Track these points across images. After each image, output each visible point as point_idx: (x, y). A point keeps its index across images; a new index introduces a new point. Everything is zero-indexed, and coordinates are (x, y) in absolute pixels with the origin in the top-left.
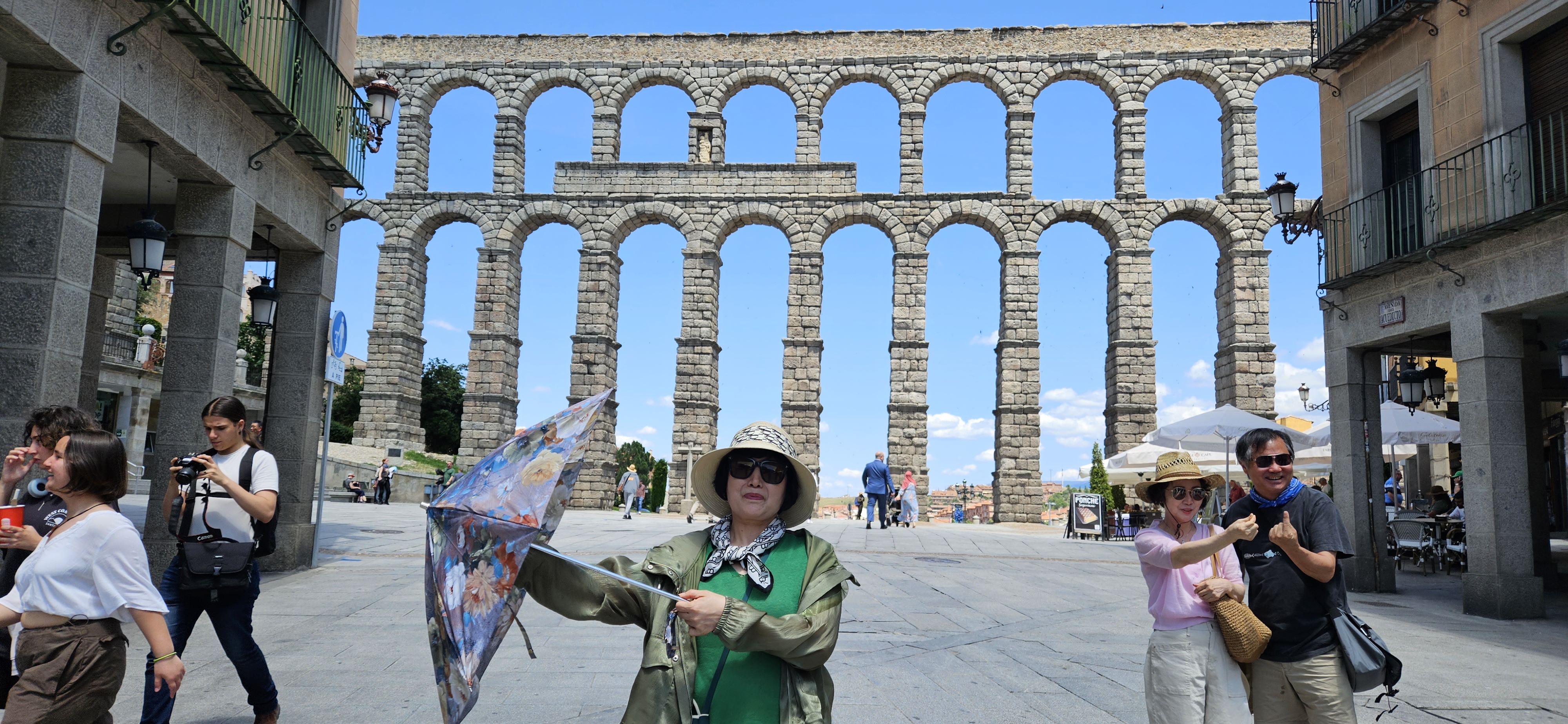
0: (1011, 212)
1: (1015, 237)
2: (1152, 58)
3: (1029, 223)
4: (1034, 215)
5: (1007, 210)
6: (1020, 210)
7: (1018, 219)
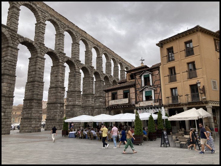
0: (12, 34)
1: (11, 42)
2: (48, 13)
3: (16, 40)
4: (18, 38)
5: (10, 33)
6: (14, 35)
7: (13, 37)
